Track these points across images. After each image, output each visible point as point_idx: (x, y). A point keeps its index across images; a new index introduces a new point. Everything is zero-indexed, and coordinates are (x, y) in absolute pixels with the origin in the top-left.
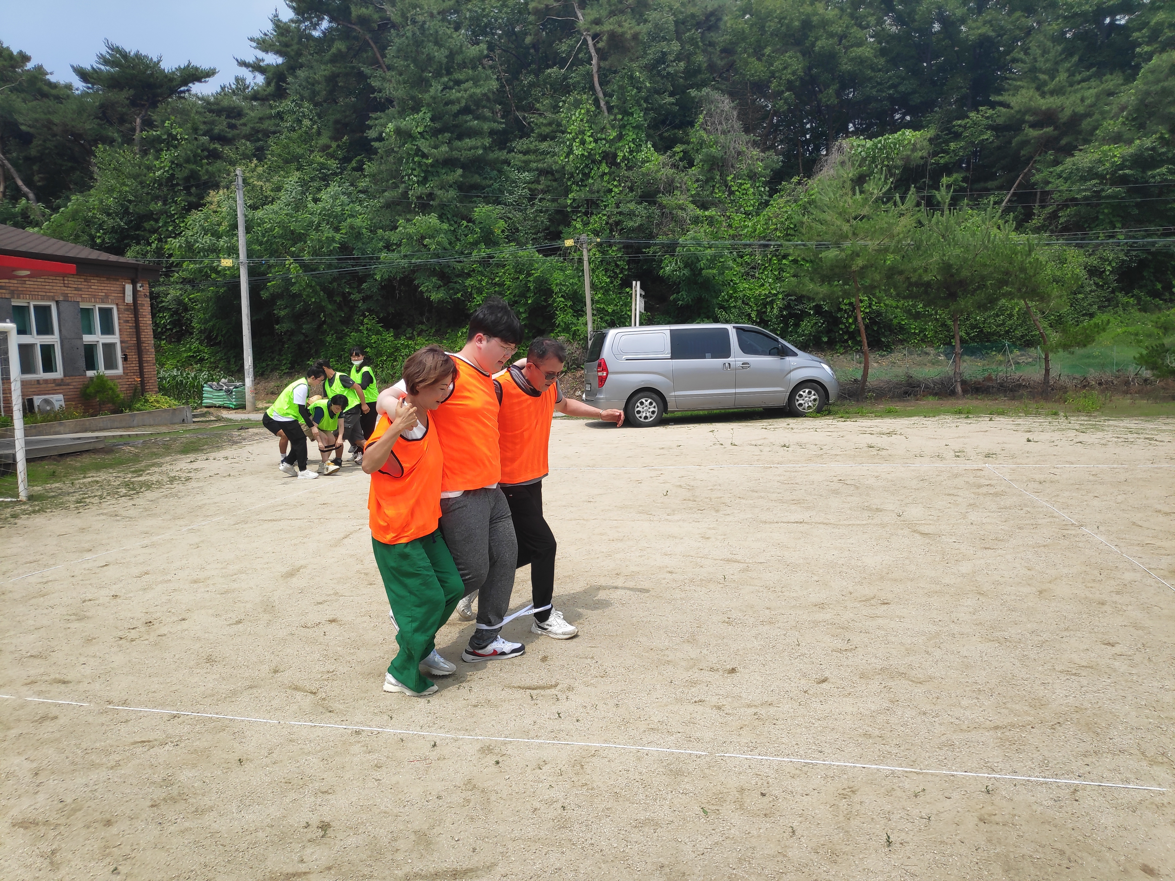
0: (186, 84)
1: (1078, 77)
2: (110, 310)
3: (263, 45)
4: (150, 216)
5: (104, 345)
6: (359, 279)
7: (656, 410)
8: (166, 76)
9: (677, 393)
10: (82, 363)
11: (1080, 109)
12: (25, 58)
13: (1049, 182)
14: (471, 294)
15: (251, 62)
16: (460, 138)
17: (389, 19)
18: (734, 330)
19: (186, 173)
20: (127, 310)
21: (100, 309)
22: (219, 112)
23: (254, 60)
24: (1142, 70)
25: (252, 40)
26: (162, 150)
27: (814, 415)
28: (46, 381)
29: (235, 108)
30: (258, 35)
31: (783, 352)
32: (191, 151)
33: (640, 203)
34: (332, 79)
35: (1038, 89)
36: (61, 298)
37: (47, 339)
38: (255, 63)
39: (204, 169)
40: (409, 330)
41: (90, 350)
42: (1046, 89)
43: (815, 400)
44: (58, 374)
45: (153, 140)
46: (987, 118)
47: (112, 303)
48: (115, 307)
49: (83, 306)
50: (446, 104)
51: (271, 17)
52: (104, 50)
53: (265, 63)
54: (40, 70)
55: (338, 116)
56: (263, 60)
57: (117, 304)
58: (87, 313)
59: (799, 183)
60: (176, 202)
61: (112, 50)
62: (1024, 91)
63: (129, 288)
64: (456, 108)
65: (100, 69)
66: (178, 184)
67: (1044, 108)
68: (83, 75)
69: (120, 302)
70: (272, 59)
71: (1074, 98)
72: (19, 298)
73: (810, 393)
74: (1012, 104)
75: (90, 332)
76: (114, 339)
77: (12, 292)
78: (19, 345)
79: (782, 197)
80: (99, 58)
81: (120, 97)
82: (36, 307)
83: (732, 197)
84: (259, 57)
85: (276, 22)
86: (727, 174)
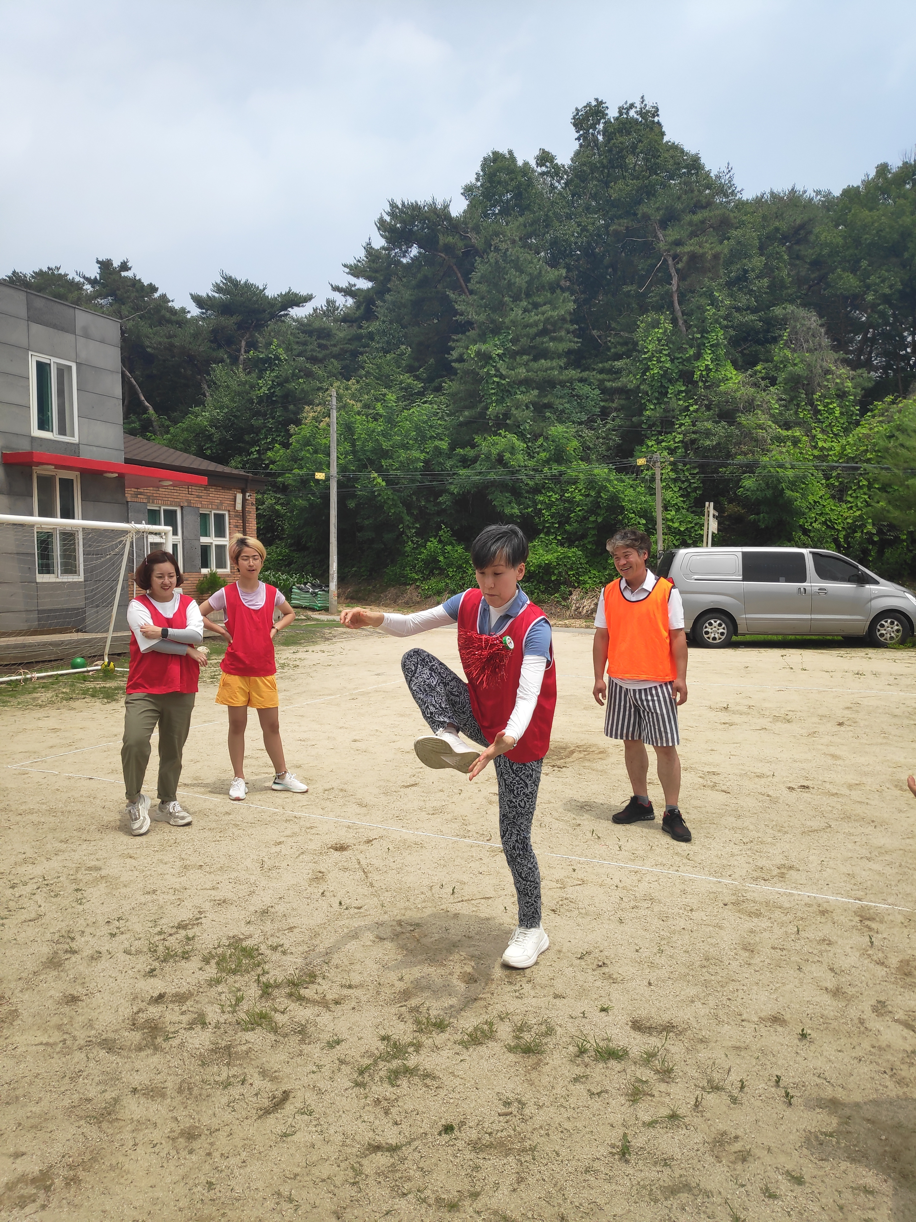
0: (286, 309)
2: (223, 516)
3: (355, 271)
4: (251, 430)
5: (217, 546)
6: (435, 494)
7: (725, 631)
8: (269, 303)
9: (748, 616)
10: (199, 561)
12: (153, 289)
15: (344, 287)
16: (537, 359)
17: (473, 246)
18: (811, 556)
19: (284, 391)
20: (236, 516)
21: (215, 514)
22: (311, 333)
23: (347, 285)
25: (345, 266)
26: (265, 370)
27: (897, 646)
29: (325, 329)
30: (352, 262)
31: (863, 580)
33: (717, 422)
34: (417, 303)
36: (186, 504)
38: (347, 288)
39: (300, 388)
41: (205, 550)
43: (898, 631)
45: (258, 361)
47: (224, 510)
48: (227, 513)
49: (202, 511)
50: (525, 327)
51: (364, 245)
52: (219, 280)
53: (356, 287)
54: (164, 299)
55: (422, 337)
56: (355, 285)
57: (229, 511)
58: (204, 518)
59: (893, 402)
61: (225, 279)
63: (239, 497)
64: (533, 330)
65: (214, 297)
66: (276, 401)
68: (199, 301)
69: (231, 508)
70: (364, 284)
72: (153, 503)
73: (892, 623)
75: (206, 534)
76: (223, 541)
77: (148, 498)
78: (151, 544)
79: (873, 417)
80: (214, 286)
81: (230, 322)
82: (165, 511)
83: (819, 417)
84: (352, 282)
85: (369, 249)
86: (813, 393)
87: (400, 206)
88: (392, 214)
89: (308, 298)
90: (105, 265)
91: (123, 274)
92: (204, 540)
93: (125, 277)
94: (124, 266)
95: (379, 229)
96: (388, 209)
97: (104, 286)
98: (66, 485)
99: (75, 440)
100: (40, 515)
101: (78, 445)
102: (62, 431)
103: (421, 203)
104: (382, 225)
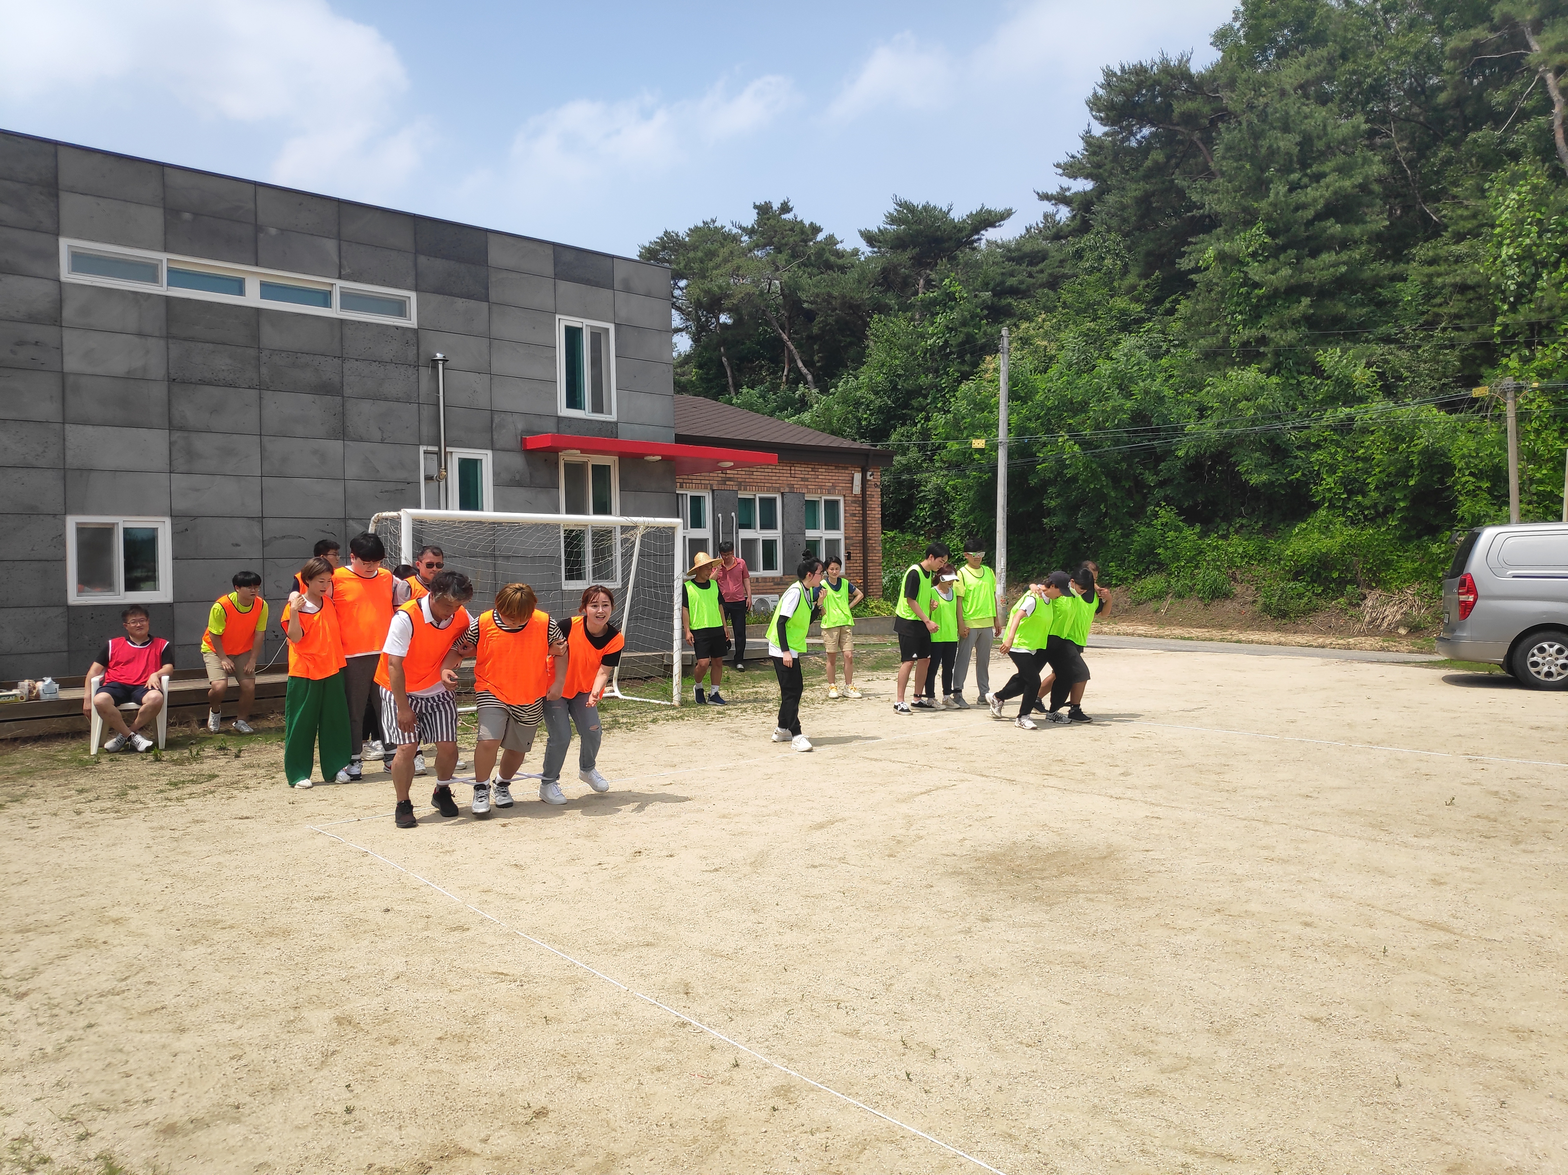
0: (978, 233)
2: (836, 502)
3: (1071, 169)
4: (919, 392)
5: (827, 541)
6: (1154, 458)
8: (955, 227)
12: (816, 230)
14: (1318, 474)
15: (1055, 193)
16: (1314, 254)
17: (1226, 109)
19: (961, 337)
20: (854, 502)
21: (826, 501)
22: (1019, 260)
23: (1058, 190)
25: (1058, 166)
26: (938, 314)
28: (765, 579)
29: (1039, 252)
30: (1064, 159)
32: (969, 311)
34: (1144, 201)
36: (787, 490)
37: (769, 534)
38: (1059, 194)
39: (982, 332)
40: (1224, 526)
44: (778, 573)
45: (930, 303)
47: (839, 494)
48: (841, 499)
49: (808, 497)
50: (1297, 209)
51: (1080, 134)
52: (892, 208)
53: (1072, 191)
54: (831, 240)
55: (1151, 246)
56: (1069, 189)
57: (844, 496)
58: (812, 506)
60: (947, 374)
61: (900, 206)
63: (858, 477)
64: (1309, 213)
65: (886, 229)
66: (951, 353)
68: (870, 238)
69: (848, 493)
70: (1081, 186)
72: (745, 490)
75: (815, 527)
76: (838, 535)
77: (740, 484)
78: (743, 540)
80: (887, 217)
81: (905, 257)
82: (761, 499)
84: (1065, 186)
85: (1088, 139)
87: (1119, 73)
88: (1107, 85)
89: (1007, 214)
90: (764, 210)
91: (783, 216)
92: (811, 534)
93: (785, 220)
94: (785, 208)
95: (1091, 109)
96: (1101, 79)
97: (762, 234)
98: (601, 473)
99: (613, 417)
100: (569, 511)
101: (616, 423)
102: (598, 407)
103: (1147, 63)
104: (1095, 103)
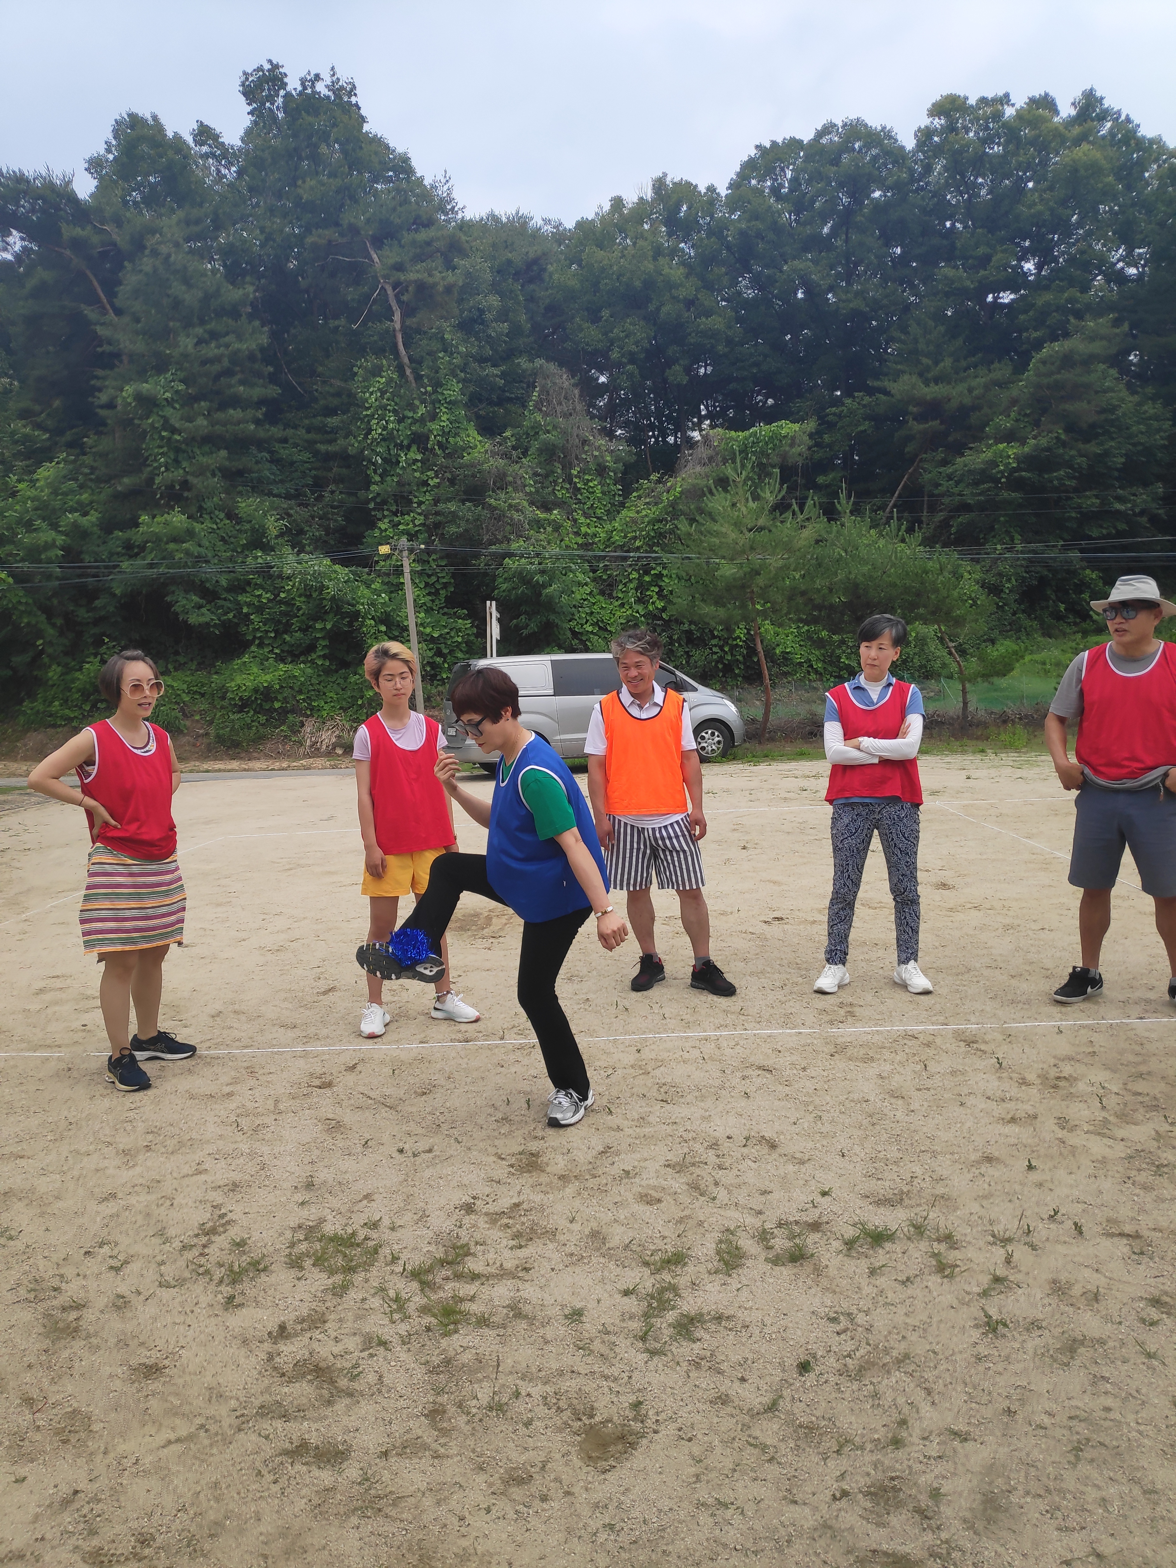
1: (964, 364)
9: (563, 737)
11: (967, 401)
13: (940, 485)
14: (247, 614)
16: (222, 408)
17: (115, 245)
24: (1033, 360)
27: (721, 760)
33: (463, 502)
34: (33, 321)
35: (921, 375)
42: (930, 375)
43: (720, 743)
46: (864, 406)
50: (203, 363)
55: (43, 372)
59: (659, 481)
62: (906, 377)
64: (216, 368)
67: (928, 397)
71: (962, 388)
73: (713, 734)
74: (893, 392)
79: (639, 497)
83: (579, 496)
86: (571, 469)
